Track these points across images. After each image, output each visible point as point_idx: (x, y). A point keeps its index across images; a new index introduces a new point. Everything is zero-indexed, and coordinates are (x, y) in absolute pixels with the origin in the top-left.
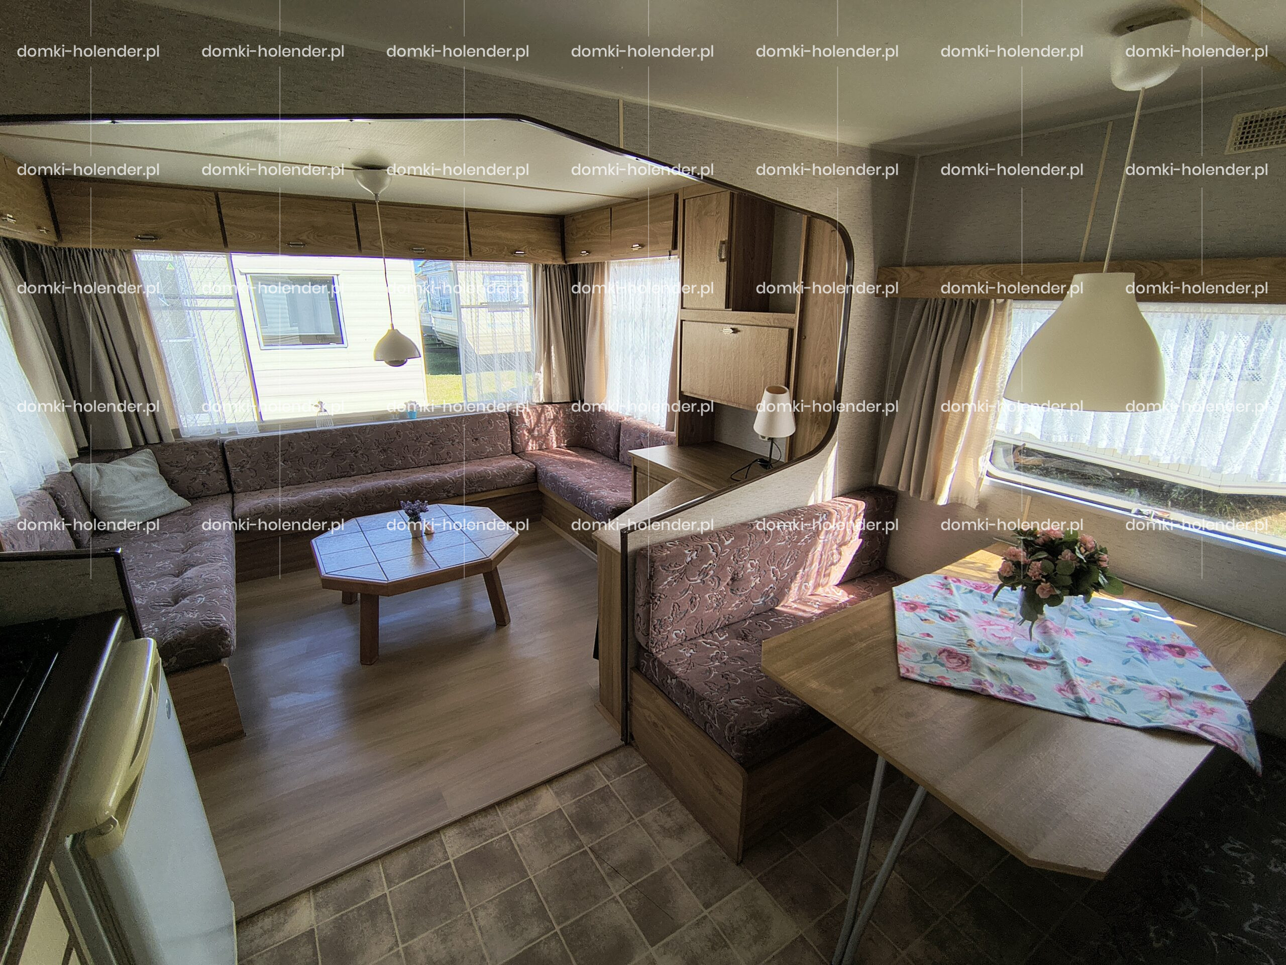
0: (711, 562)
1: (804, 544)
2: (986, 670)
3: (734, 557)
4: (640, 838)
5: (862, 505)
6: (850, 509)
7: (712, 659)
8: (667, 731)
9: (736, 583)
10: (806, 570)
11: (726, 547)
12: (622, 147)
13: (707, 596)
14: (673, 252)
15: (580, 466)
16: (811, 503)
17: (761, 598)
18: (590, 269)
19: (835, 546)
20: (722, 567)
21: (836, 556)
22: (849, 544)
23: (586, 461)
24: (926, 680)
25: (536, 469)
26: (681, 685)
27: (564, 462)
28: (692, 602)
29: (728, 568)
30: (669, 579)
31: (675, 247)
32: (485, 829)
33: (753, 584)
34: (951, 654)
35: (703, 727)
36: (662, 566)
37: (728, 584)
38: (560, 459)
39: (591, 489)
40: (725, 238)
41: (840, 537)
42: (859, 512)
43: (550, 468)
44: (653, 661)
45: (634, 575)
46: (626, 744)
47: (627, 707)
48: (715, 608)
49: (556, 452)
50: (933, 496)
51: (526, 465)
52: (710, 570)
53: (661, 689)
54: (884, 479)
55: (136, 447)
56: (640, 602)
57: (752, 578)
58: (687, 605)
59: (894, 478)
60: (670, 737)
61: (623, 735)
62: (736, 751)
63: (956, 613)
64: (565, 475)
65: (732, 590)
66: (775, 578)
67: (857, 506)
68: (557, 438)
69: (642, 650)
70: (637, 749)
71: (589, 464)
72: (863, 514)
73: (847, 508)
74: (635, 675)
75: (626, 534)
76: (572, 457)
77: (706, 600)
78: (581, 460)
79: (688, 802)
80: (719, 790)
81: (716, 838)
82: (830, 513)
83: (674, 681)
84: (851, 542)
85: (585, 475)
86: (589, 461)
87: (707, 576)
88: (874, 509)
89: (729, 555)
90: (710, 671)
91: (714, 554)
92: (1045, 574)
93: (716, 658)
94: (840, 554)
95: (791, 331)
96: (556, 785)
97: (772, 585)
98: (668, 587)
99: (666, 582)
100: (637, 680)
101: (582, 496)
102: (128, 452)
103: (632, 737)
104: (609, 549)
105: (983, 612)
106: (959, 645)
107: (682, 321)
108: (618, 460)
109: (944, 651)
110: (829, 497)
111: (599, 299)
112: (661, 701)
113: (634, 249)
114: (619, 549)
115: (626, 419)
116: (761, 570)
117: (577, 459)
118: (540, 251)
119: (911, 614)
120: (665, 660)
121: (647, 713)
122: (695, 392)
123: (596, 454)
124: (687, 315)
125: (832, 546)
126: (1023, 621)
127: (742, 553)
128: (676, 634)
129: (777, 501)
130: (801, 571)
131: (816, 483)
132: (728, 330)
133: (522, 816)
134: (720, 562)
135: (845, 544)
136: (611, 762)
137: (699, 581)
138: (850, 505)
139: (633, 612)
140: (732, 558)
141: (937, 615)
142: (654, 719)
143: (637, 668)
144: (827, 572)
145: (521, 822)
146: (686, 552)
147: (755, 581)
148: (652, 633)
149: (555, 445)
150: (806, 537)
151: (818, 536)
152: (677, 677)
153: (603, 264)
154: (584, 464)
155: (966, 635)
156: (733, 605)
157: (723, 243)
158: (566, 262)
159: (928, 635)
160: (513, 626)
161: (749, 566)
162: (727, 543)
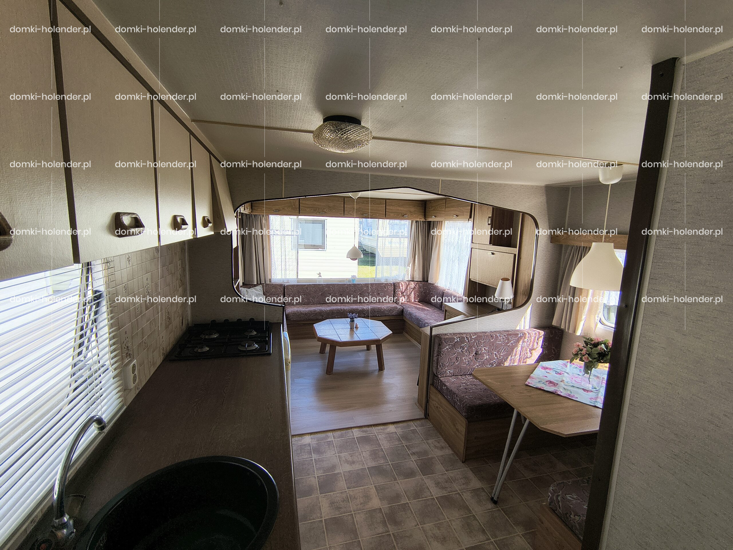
0: (466, 344)
1: (511, 345)
2: (562, 388)
3: (476, 344)
4: (425, 447)
5: (542, 333)
6: (536, 333)
7: (462, 383)
8: (441, 409)
9: (477, 356)
10: (513, 357)
11: (473, 339)
12: (440, 193)
13: (463, 358)
14: (470, 219)
15: (423, 310)
16: (518, 328)
17: (489, 365)
18: (436, 222)
19: (528, 350)
20: (470, 347)
21: (529, 355)
22: (536, 350)
23: (426, 308)
24: (535, 387)
25: (403, 309)
26: (447, 388)
27: (416, 308)
28: (456, 359)
29: (474, 348)
30: (447, 347)
31: (470, 217)
32: (368, 431)
33: (485, 358)
34: (551, 382)
35: (453, 404)
36: (444, 341)
37: (473, 355)
38: (414, 306)
39: (426, 319)
40: (491, 216)
41: (531, 345)
42: (540, 336)
43: (409, 309)
44: (439, 380)
45: (434, 344)
46: (426, 418)
47: (427, 402)
48: (467, 365)
49: (413, 303)
50: (575, 331)
51: (399, 307)
52: (465, 347)
53: (440, 392)
54: (554, 323)
55: (258, 284)
56: (435, 355)
57: (485, 355)
58: (454, 360)
59: (560, 323)
60: (442, 411)
61: (425, 414)
62: (465, 413)
63: (563, 373)
64: (416, 313)
65: (475, 358)
66: (496, 358)
67: (539, 333)
68: (414, 297)
69: (435, 376)
70: (430, 420)
71: (427, 310)
72: (543, 337)
73: (534, 333)
74: (432, 387)
75: (432, 328)
76: (420, 306)
77: (463, 360)
78: (424, 307)
79: (447, 440)
80: (457, 430)
81: (456, 453)
82: (525, 334)
83: (445, 387)
84: (537, 349)
85: (425, 314)
86: (428, 308)
87: (464, 349)
88: (549, 335)
89: (474, 342)
90: (460, 386)
91: (467, 341)
92: (588, 353)
93: (464, 383)
94: (531, 353)
95: (515, 255)
96: (395, 425)
97: (495, 361)
98: (446, 350)
99: (446, 348)
100: (432, 389)
101: (422, 322)
102: (255, 286)
103: (428, 415)
104: (426, 335)
105: (576, 374)
106: (557, 381)
107: (472, 248)
108: (441, 309)
109: (549, 381)
110: (527, 327)
111: (439, 238)
112: (440, 396)
113: (454, 217)
114: (429, 335)
115: (446, 290)
116: (489, 352)
117: (422, 307)
118: (415, 215)
119: (544, 370)
120: (443, 380)
121: (434, 402)
122: (475, 279)
123: (432, 306)
124: (474, 246)
125: (526, 349)
126: (584, 374)
127: (480, 343)
128: (449, 371)
129: (500, 326)
130: (510, 357)
131: (521, 320)
132: (490, 253)
133: (382, 431)
134: (470, 345)
135: (534, 349)
136: (419, 422)
137: (460, 351)
138: (536, 332)
139: (433, 359)
140: (475, 344)
141: (555, 372)
142: (437, 405)
143: (433, 384)
144: (525, 361)
145: (381, 432)
146: (455, 338)
147: (486, 357)
148: (439, 368)
149: (413, 300)
150: (512, 342)
151: (519, 343)
152: (446, 386)
153: (442, 222)
154: (425, 309)
155: (562, 378)
156: (476, 365)
157: (489, 217)
158: (426, 220)
159: (546, 377)
160: (385, 372)
161: (483, 349)
162: (473, 337)
